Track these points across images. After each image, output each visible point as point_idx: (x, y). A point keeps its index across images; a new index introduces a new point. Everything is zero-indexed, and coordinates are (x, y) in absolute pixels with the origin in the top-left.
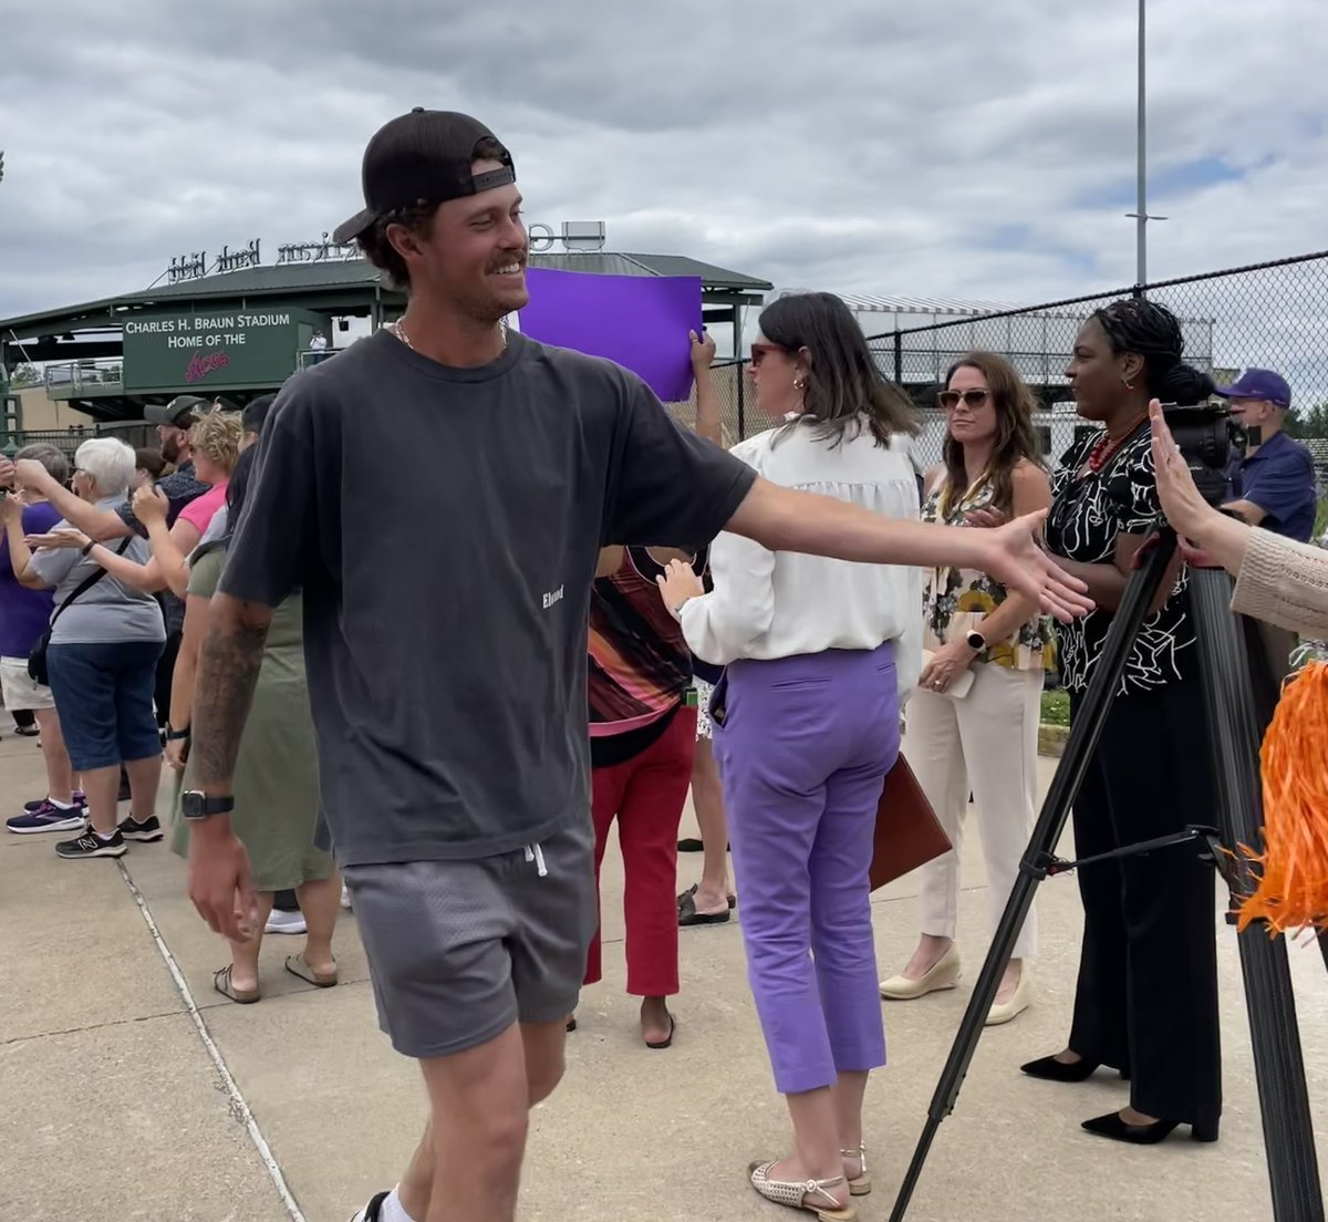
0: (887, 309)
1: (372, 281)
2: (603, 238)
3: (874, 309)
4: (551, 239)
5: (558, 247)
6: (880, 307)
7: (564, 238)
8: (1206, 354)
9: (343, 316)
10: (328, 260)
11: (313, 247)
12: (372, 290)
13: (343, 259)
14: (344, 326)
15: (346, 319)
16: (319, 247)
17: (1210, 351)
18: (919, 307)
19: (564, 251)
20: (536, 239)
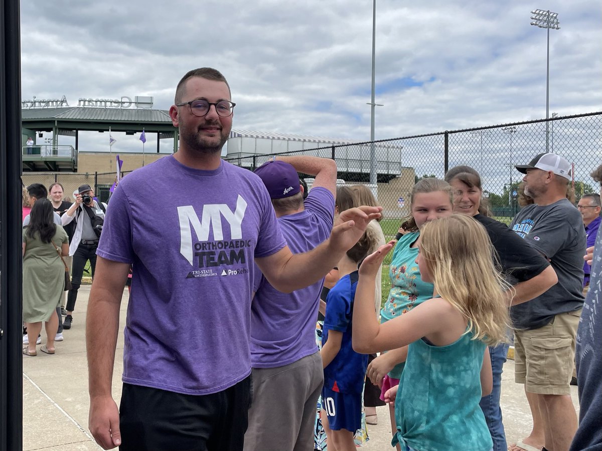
0: (268, 138)
1: (54, 118)
2: (152, 103)
3: (263, 137)
4: (131, 103)
5: (133, 106)
6: (265, 137)
7: (136, 103)
8: (399, 161)
9: (41, 131)
10: (35, 108)
11: (29, 102)
12: (54, 122)
13: (42, 108)
14: (41, 136)
15: (42, 132)
16: (32, 102)
17: (400, 160)
18: (281, 137)
19: (136, 108)
20: (124, 103)
